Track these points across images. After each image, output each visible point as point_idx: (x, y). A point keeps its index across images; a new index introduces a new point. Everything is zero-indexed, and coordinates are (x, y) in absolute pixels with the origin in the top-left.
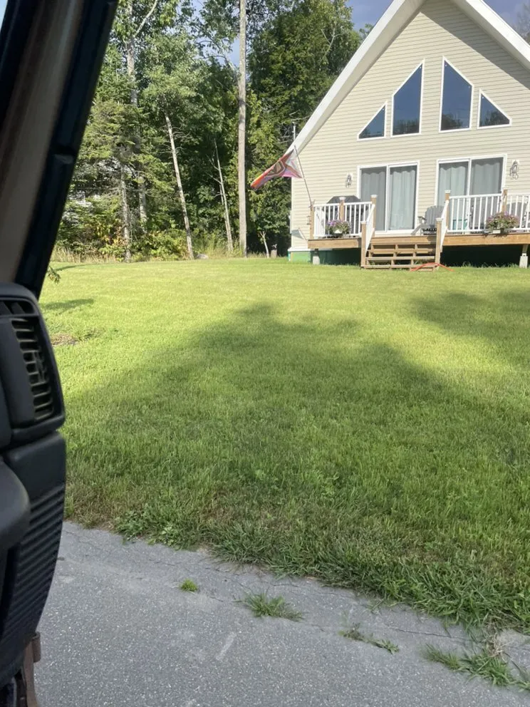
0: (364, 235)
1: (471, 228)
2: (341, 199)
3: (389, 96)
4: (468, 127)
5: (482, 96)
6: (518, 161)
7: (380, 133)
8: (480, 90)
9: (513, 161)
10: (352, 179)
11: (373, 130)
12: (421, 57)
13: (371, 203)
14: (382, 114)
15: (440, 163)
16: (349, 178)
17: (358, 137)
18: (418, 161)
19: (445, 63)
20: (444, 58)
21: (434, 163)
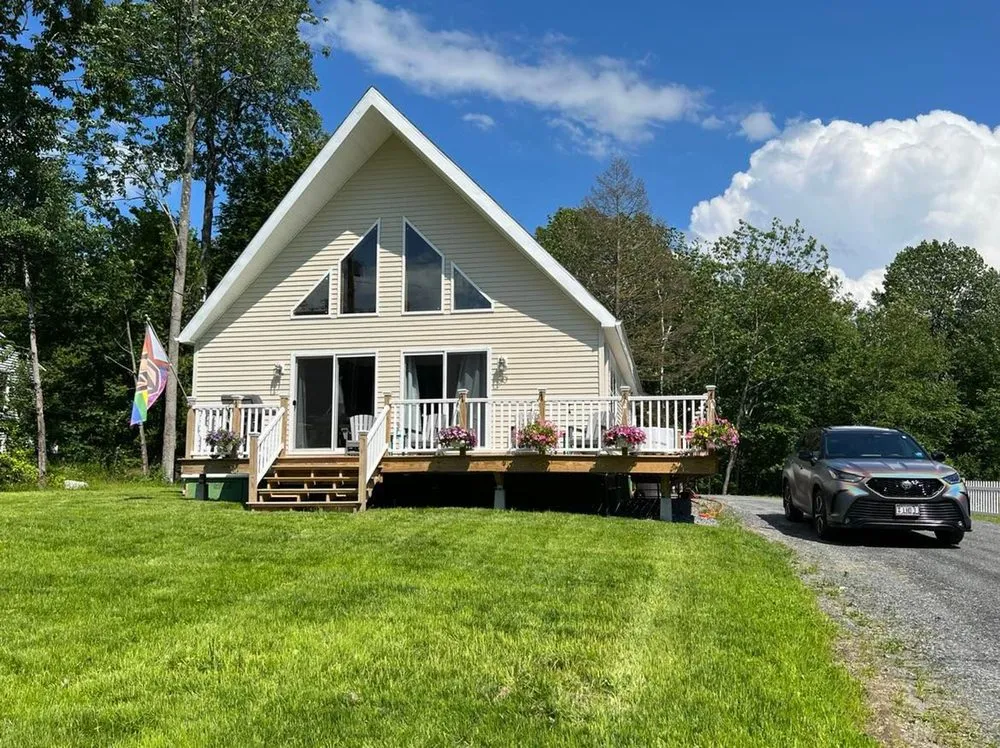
1: (414, 447)
3: (335, 262)
5: (454, 270)
6: (505, 357)
7: (324, 310)
8: (452, 263)
9: (499, 357)
10: (283, 371)
11: (314, 306)
12: (376, 217)
14: (325, 284)
15: (407, 354)
16: (279, 371)
17: (292, 313)
18: (376, 351)
19: (407, 225)
20: (405, 220)
21: (397, 354)
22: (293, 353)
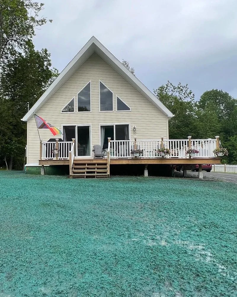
0: (71, 158)
2: (56, 140)
3: (76, 94)
4: (112, 110)
5: (117, 97)
6: (135, 126)
7: (72, 110)
8: (116, 95)
9: (133, 126)
11: (70, 109)
12: (89, 79)
13: (72, 142)
14: (72, 102)
15: (101, 125)
17: (61, 111)
18: (91, 124)
19: (100, 82)
20: (100, 80)
21: (98, 125)
22: (62, 125)
